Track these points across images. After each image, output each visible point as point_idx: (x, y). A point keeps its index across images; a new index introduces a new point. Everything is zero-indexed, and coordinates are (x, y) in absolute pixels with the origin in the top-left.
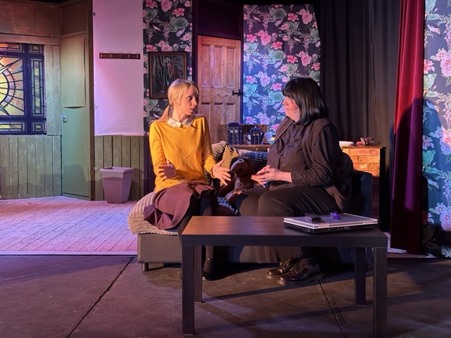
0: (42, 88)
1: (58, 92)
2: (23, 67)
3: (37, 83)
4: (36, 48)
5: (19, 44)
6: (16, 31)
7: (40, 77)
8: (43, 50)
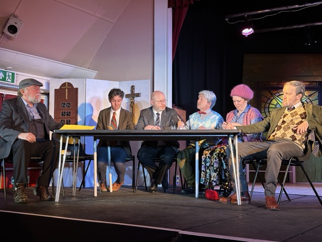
2: (319, 96)
5: (316, 82)
6: (315, 74)
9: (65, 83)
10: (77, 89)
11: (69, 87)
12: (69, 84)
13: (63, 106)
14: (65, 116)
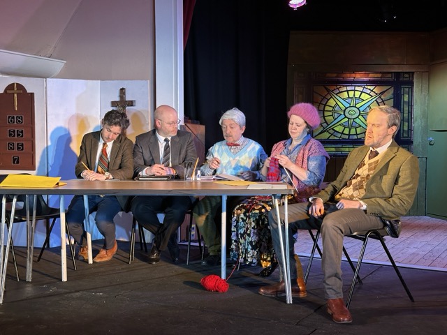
0: (410, 113)
1: (425, 116)
2: (394, 94)
3: (406, 108)
4: (406, 76)
5: (391, 73)
6: (390, 61)
7: (409, 102)
8: (413, 77)
9: (13, 84)
10: (32, 95)
11: (18, 92)
12: (20, 87)
13: (11, 121)
14: (14, 136)
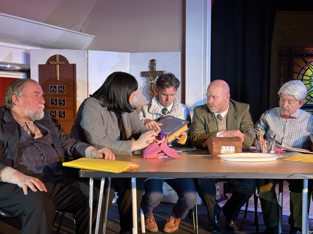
10: (74, 66)
12: (62, 58)
13: (53, 90)
14: (56, 104)
